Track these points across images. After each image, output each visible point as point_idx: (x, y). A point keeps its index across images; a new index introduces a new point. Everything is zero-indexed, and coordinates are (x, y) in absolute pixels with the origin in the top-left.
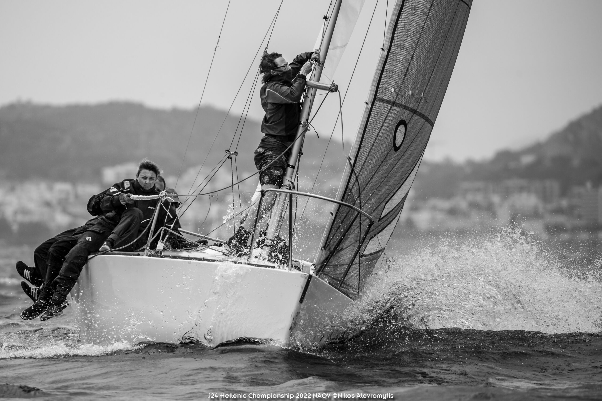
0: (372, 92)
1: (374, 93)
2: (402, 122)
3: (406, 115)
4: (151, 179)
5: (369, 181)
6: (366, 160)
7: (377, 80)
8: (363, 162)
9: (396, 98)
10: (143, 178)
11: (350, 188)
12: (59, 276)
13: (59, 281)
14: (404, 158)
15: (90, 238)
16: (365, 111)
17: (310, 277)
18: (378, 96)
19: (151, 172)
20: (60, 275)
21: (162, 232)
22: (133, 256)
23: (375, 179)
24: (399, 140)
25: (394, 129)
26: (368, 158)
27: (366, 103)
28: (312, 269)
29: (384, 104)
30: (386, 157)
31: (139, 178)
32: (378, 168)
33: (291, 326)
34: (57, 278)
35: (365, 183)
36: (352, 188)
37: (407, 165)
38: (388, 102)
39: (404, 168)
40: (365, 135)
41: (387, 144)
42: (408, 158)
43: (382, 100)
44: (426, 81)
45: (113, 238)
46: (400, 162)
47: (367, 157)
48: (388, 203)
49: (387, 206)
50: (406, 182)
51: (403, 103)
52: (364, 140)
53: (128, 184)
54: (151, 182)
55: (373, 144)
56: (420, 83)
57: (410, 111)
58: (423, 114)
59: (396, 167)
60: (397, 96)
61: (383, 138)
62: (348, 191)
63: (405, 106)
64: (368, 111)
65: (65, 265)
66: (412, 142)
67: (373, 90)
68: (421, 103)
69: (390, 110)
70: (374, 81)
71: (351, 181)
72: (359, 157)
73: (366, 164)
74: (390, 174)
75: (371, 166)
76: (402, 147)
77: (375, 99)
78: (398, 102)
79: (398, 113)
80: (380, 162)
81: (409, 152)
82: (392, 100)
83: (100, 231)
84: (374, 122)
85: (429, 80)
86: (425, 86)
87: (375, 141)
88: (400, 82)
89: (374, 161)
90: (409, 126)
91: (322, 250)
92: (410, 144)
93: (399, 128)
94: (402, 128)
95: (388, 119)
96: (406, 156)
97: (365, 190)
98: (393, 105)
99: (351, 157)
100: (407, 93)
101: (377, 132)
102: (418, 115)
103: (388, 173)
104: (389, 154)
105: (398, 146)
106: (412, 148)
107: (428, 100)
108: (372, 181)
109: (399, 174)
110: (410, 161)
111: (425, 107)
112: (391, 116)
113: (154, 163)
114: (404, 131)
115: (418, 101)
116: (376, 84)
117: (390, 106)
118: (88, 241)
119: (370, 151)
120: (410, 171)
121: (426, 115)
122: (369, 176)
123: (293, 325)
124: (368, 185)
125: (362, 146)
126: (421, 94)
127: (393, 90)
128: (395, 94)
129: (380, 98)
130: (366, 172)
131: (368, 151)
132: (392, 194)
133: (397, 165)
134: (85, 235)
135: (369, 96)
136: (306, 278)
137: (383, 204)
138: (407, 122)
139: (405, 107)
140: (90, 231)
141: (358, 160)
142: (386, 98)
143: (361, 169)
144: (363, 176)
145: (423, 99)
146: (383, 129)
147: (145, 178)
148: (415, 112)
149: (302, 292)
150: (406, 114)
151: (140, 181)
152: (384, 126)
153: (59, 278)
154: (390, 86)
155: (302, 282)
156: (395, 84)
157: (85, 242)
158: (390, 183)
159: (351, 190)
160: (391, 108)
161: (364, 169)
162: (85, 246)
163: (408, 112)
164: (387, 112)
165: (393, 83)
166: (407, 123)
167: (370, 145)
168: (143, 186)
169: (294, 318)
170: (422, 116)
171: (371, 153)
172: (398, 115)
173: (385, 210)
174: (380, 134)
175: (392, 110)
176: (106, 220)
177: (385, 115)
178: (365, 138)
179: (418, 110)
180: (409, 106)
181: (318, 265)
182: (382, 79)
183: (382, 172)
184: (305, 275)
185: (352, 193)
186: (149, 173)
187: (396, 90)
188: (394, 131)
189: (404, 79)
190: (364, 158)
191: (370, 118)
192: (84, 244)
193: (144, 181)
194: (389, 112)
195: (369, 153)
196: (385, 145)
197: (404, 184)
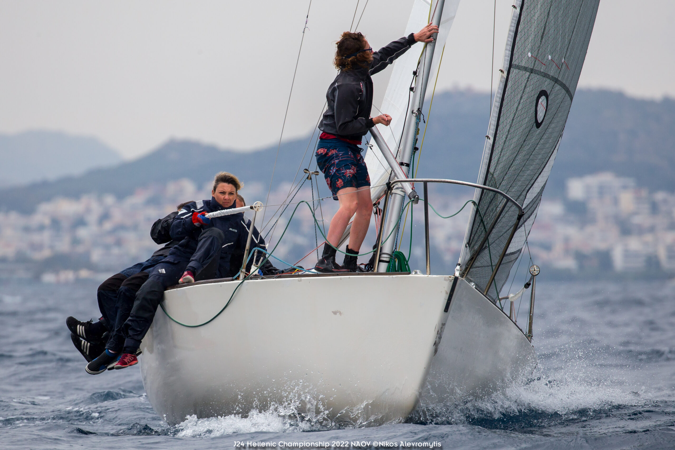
0: (507, 58)
1: (509, 59)
2: (543, 93)
3: (546, 85)
4: (231, 193)
5: (511, 165)
6: (506, 139)
7: (511, 43)
8: (503, 141)
9: (535, 64)
10: (221, 193)
11: (492, 173)
12: (130, 318)
13: (130, 323)
14: (545, 137)
15: (164, 270)
16: (501, 81)
17: (456, 279)
18: (513, 62)
19: (230, 185)
20: (131, 316)
21: (256, 254)
22: (225, 282)
23: (517, 162)
24: (541, 115)
25: (535, 102)
26: (509, 136)
27: (502, 71)
28: (458, 270)
29: (521, 72)
30: (528, 135)
31: (215, 194)
32: (520, 148)
33: (436, 341)
34: (128, 321)
35: (507, 166)
36: (494, 172)
37: (547, 146)
38: (525, 69)
39: (544, 150)
40: (502, 109)
41: (528, 119)
42: (549, 138)
43: (518, 67)
44: (566, 43)
45: (194, 266)
46: (542, 141)
47: (507, 135)
48: (529, 192)
49: (528, 195)
50: (546, 167)
51: (542, 70)
52: (502, 115)
53: (201, 204)
54: (231, 197)
55: (513, 120)
56: (559, 46)
57: (551, 79)
58: (564, 84)
59: (537, 148)
60: (535, 61)
61: (523, 112)
62: (490, 176)
63: (545, 73)
64: (504, 80)
65: (136, 303)
66: (553, 118)
67: (507, 55)
68: (562, 71)
69: (528, 78)
70: (507, 44)
71: (491, 164)
72: (498, 135)
73: (507, 143)
74: (532, 156)
75: (513, 145)
76: (543, 123)
77: (511, 65)
78: (536, 69)
79: (538, 82)
80: (522, 140)
81: (550, 130)
82: (530, 67)
83: (174, 260)
84: (511, 93)
85: (570, 42)
86: (565, 50)
87: (515, 116)
88: (537, 45)
89: (515, 140)
90: (550, 98)
91: (466, 247)
92: (551, 119)
93: (540, 100)
94: (543, 100)
95: (528, 90)
96: (547, 135)
97: (507, 175)
98: (532, 73)
99: (490, 136)
100: (546, 57)
101: (516, 105)
102: (559, 85)
103: (530, 155)
104: (531, 132)
105: (539, 122)
106: (553, 125)
107: (569, 67)
108: (514, 163)
109: (540, 157)
110: (550, 141)
111: (566, 75)
112: (530, 85)
113: (232, 175)
114: (545, 104)
115: (559, 67)
116: (510, 48)
117: (528, 74)
118: (162, 273)
119: (510, 128)
120: (550, 154)
121: (567, 85)
122: (511, 157)
123: (438, 339)
124: (510, 169)
125: (500, 122)
126: (561, 60)
127: (530, 55)
128: (533, 59)
129: (516, 65)
130: (508, 153)
131: (508, 128)
132: (533, 181)
133: (539, 146)
134: (157, 268)
135: (504, 63)
136: (451, 281)
137: (524, 193)
138: (548, 92)
139: (545, 75)
140: (163, 262)
141: (497, 138)
142: (523, 64)
143: (502, 150)
144: (504, 158)
145: (564, 65)
146: (522, 101)
147: (223, 193)
148: (556, 81)
149: (447, 298)
150: (546, 83)
151: (218, 197)
152: (523, 98)
153: (130, 320)
154: (527, 50)
155: (447, 286)
156: (532, 47)
157: (157, 275)
158: (531, 168)
159: (493, 175)
160: (529, 76)
161: (505, 150)
162: (158, 279)
163: (549, 80)
164: (526, 81)
165: (529, 47)
166: (548, 94)
167: (510, 120)
168: (221, 203)
169: (438, 331)
170: (563, 86)
171: (512, 130)
172: (537, 85)
173: (526, 200)
174: (520, 107)
175: (530, 78)
176: (180, 248)
177: (524, 85)
178: (502, 112)
179: (560, 79)
180: (549, 73)
181: (463, 265)
182: (517, 42)
183: (524, 153)
184: (450, 277)
185: (494, 178)
186: (227, 187)
187: (533, 55)
188: (535, 104)
189: (541, 42)
190: (505, 136)
191: (507, 89)
192: (157, 277)
193: (222, 197)
194: (528, 81)
195: (509, 131)
196: (527, 119)
197: (544, 169)
